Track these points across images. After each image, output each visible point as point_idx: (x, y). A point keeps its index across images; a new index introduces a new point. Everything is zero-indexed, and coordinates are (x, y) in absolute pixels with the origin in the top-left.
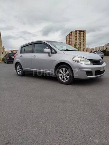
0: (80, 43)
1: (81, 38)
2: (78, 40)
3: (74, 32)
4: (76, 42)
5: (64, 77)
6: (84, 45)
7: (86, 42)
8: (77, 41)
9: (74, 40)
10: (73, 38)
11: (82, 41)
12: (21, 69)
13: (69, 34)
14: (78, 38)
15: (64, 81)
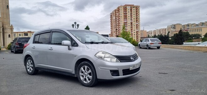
0: (131, 23)
1: (133, 16)
2: (129, 19)
3: (123, 7)
4: (125, 21)
5: (85, 77)
6: (137, 26)
7: (140, 21)
8: (127, 20)
9: (123, 19)
10: (120, 15)
11: (134, 21)
12: (32, 64)
13: (115, 11)
14: (129, 17)
15: (86, 83)
